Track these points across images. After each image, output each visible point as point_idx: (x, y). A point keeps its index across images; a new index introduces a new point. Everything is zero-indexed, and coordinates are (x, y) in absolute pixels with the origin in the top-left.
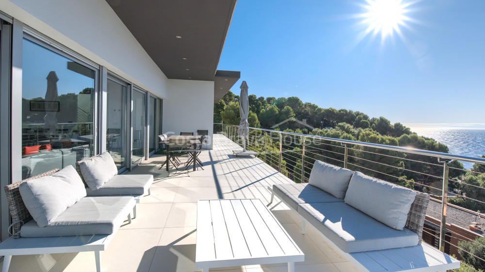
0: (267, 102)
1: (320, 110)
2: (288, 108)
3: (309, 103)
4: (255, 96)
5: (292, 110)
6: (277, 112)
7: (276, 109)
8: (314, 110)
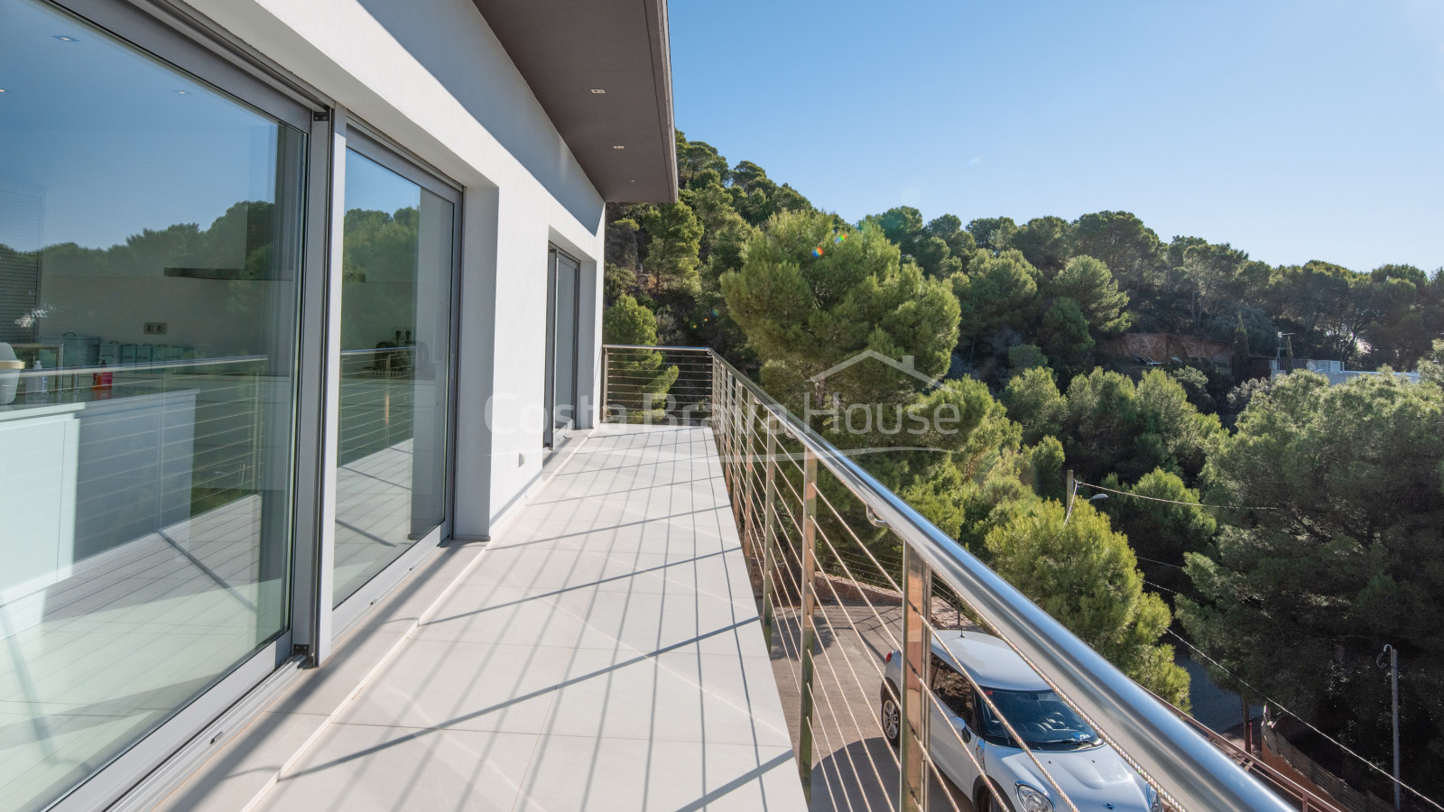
0: (972, 241)
1: (1260, 270)
2: (1086, 266)
3: (1191, 241)
4: (915, 212)
5: (1107, 274)
6: (1031, 285)
7: (1025, 273)
8: (1229, 270)
